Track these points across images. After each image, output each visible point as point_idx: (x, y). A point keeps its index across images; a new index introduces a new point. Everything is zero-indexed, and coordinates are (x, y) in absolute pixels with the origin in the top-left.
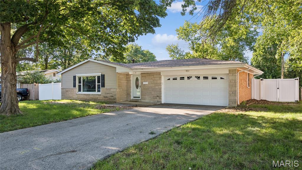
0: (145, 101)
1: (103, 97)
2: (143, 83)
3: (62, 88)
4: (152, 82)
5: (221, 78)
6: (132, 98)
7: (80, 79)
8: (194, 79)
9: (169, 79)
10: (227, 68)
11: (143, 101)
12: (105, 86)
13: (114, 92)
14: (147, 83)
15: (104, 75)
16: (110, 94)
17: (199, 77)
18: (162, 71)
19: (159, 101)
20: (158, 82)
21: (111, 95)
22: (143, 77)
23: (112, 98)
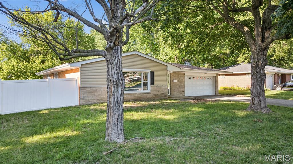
1: (153, 95)
3: (81, 88)
4: (179, 80)
5: (211, 79)
8: (199, 79)
9: (187, 78)
12: (155, 84)
13: (164, 89)
14: (176, 81)
15: (154, 72)
16: (161, 91)
19: (184, 95)
20: (183, 80)
23: (164, 95)
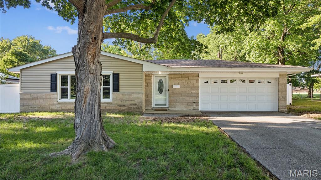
0: (175, 109)
1: (116, 106)
2: (174, 86)
3: (20, 94)
4: (186, 86)
5: (268, 82)
6: (153, 106)
7: (64, 78)
8: (238, 82)
9: (207, 82)
10: (278, 72)
11: (173, 109)
12: (120, 90)
13: (137, 98)
14: (178, 86)
15: (118, 74)
16: (130, 101)
17: (245, 81)
18: (202, 72)
19: (196, 108)
20: (195, 85)
21: (133, 102)
22: (172, 78)
23: (135, 106)
